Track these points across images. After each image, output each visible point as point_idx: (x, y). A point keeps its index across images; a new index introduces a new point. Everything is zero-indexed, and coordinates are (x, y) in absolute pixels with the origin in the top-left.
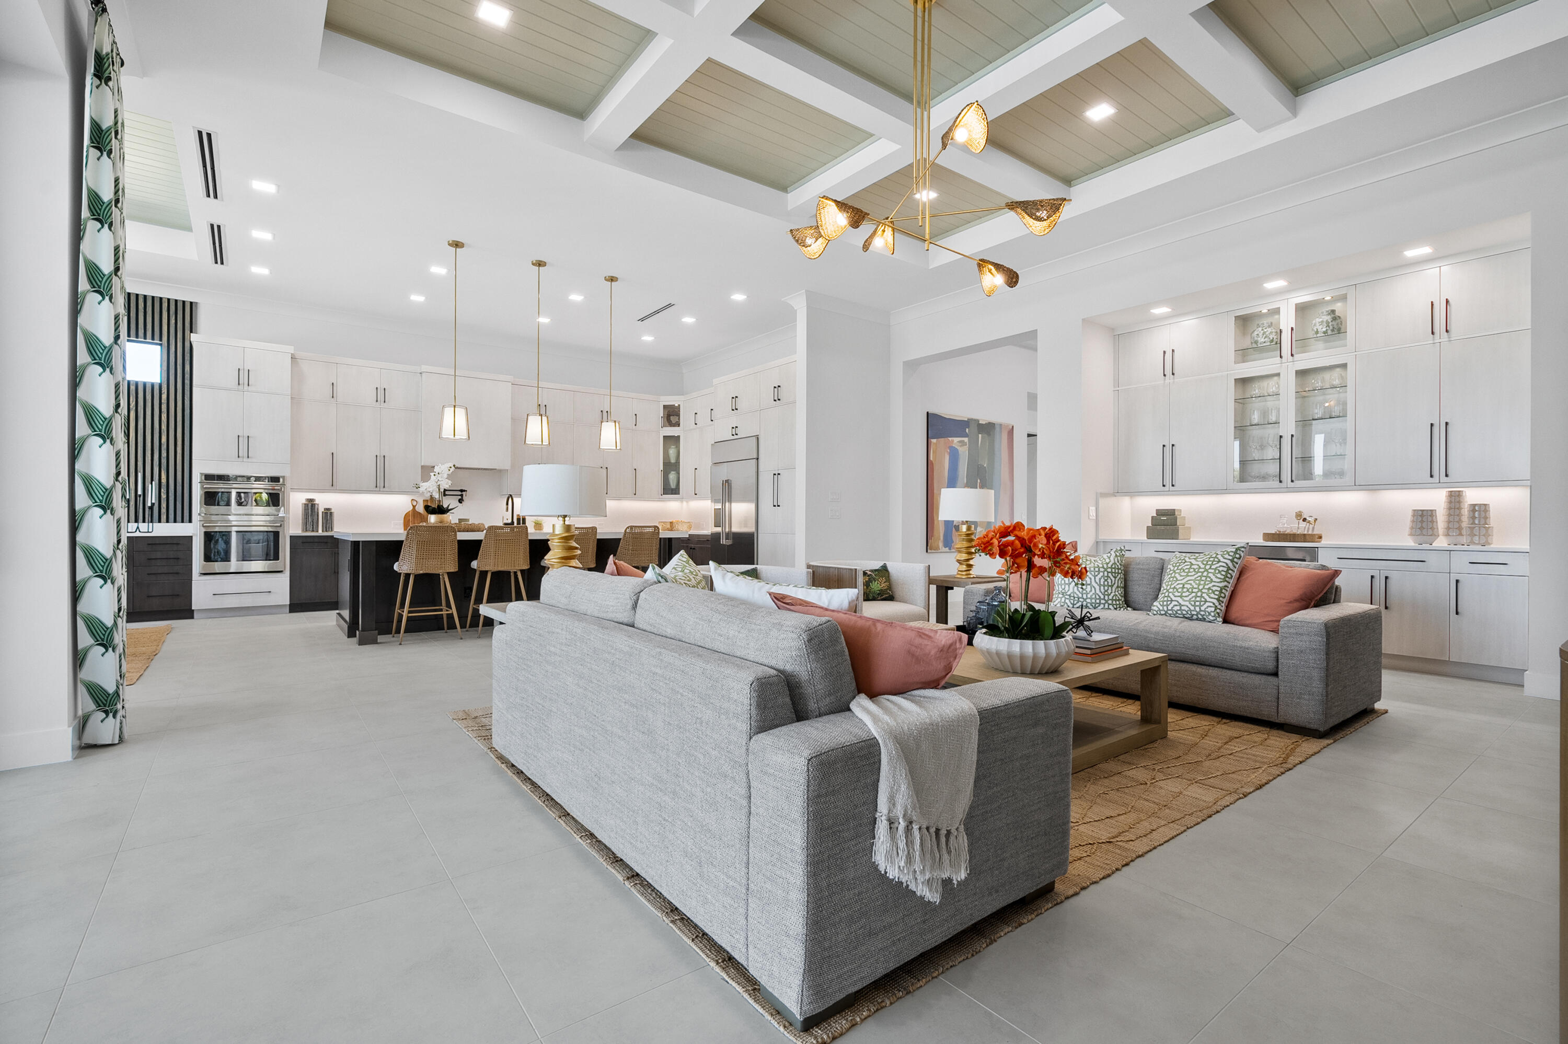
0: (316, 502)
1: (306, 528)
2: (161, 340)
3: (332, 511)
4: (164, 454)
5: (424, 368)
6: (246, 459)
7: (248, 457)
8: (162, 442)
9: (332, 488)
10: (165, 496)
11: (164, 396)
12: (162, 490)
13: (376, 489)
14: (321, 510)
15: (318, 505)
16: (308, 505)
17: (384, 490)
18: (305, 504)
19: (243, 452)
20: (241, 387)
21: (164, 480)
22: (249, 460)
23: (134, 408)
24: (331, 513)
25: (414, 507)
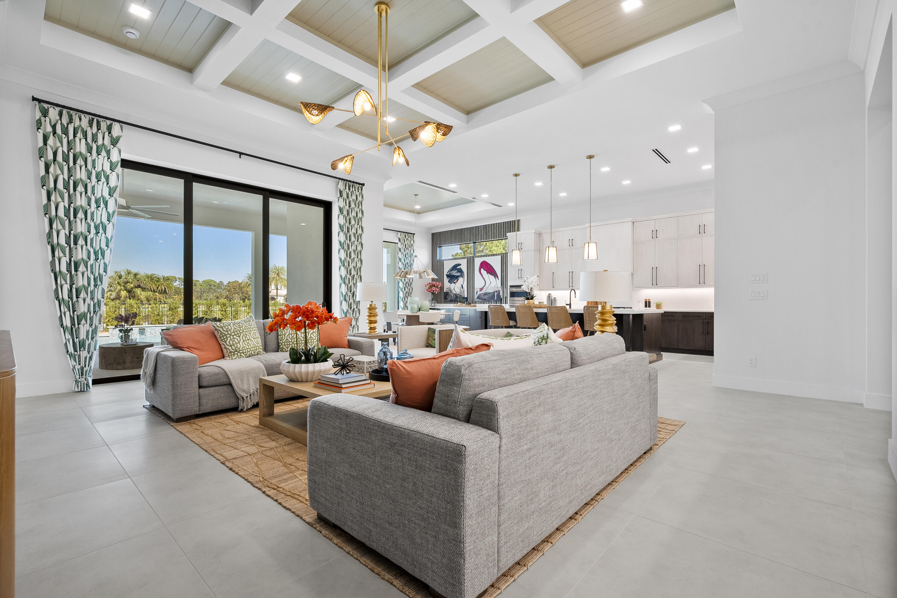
0: (551, 294)
6: (521, 279)
14: (553, 298)
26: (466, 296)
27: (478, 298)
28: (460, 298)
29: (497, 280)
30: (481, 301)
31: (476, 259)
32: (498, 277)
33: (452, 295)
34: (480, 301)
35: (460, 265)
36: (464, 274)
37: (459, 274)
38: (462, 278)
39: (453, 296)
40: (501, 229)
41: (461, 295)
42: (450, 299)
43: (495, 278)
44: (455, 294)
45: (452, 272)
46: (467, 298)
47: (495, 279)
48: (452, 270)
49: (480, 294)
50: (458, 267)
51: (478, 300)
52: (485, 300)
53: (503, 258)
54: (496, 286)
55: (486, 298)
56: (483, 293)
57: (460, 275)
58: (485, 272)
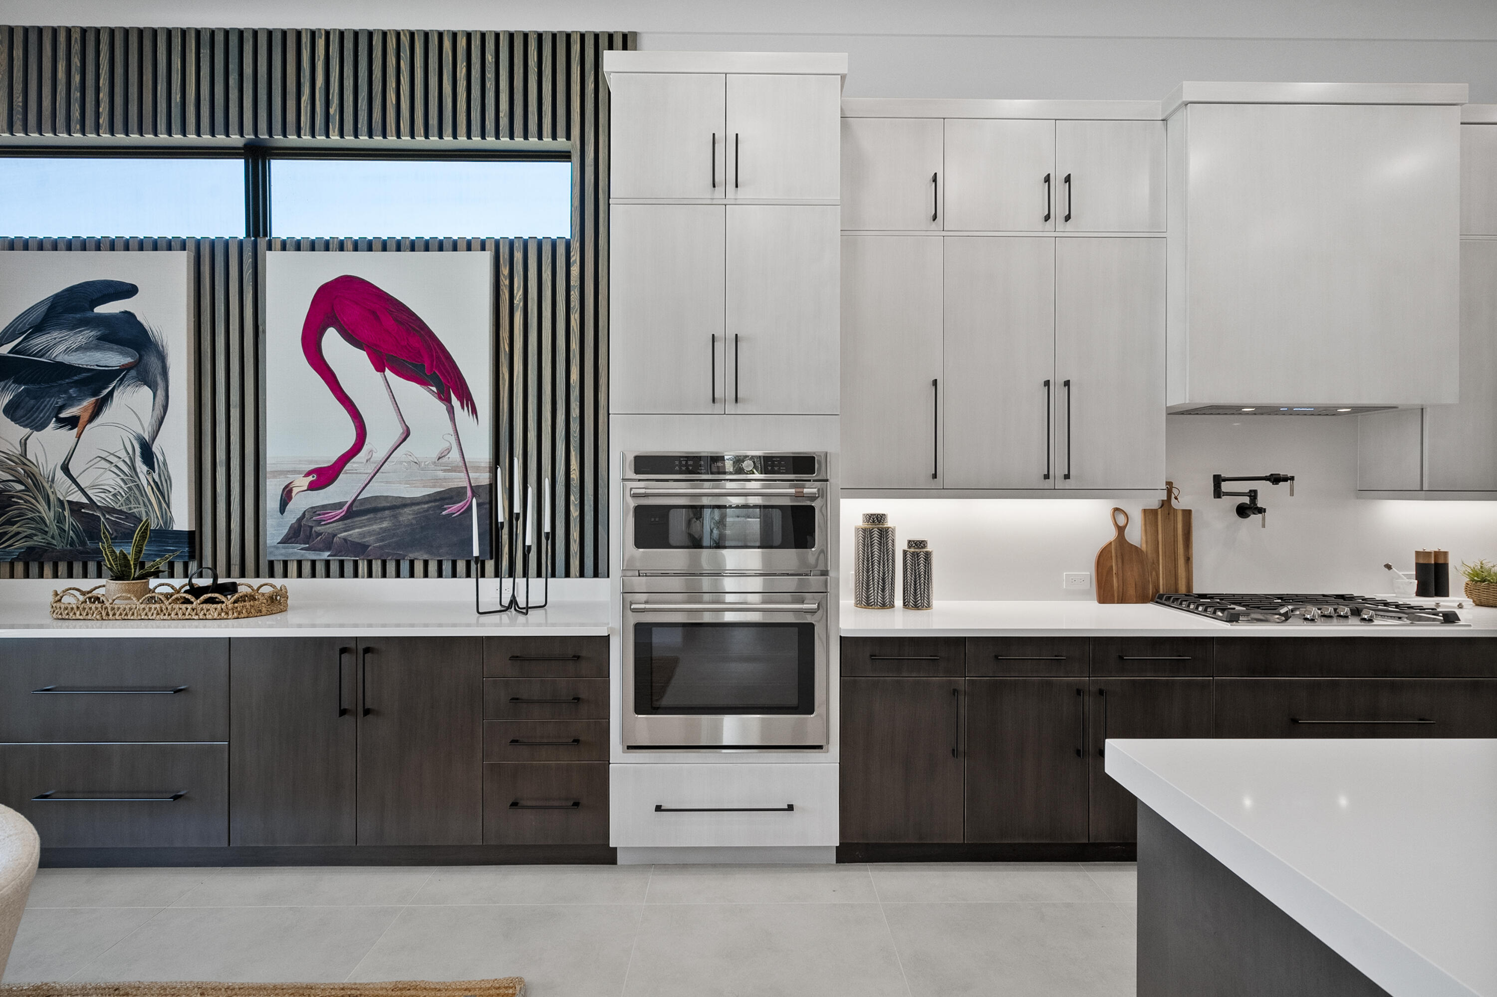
0: (890, 523)
1: (868, 598)
2: (568, 138)
3: (929, 549)
4: (575, 412)
5: (1191, 90)
6: (730, 408)
7: (736, 401)
8: (572, 381)
9: (933, 484)
10: (577, 513)
11: (575, 270)
12: (572, 498)
13: (1049, 483)
14: (900, 546)
15: (893, 531)
16: (871, 531)
17: (1069, 484)
18: (864, 530)
19: (724, 388)
20: (719, 191)
21: (575, 475)
22: (741, 408)
23: (521, 304)
24: (928, 555)
25: (1121, 530)
26: (182, 521)
27: (300, 533)
28: (127, 536)
29: (461, 414)
30: (325, 555)
31: (273, 260)
32: (466, 397)
33: (49, 516)
34: (312, 556)
35: (129, 291)
36: (162, 358)
37: (113, 359)
38: (146, 391)
39: (60, 519)
40: (490, 75)
41: (129, 516)
42: (20, 545)
43: (447, 400)
44: (75, 507)
45: (40, 341)
46: (192, 539)
47: (442, 407)
48: (40, 327)
49: (314, 510)
50: (100, 309)
51: (296, 551)
52: (359, 548)
53: (505, 271)
54: (455, 455)
55: (369, 539)
56: (340, 505)
57: (127, 368)
58: (362, 356)
